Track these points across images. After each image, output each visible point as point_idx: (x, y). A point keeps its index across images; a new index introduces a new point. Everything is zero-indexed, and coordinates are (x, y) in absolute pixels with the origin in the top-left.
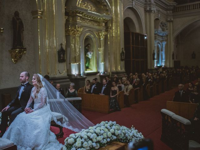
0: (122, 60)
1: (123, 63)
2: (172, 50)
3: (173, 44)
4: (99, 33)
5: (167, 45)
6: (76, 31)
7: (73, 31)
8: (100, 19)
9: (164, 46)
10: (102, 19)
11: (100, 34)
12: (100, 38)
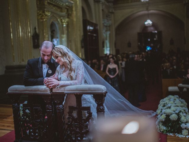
0: (82, 47)
1: (83, 50)
2: (114, 39)
3: (114, 33)
4: (61, 19)
5: (110, 34)
6: (44, 15)
7: (41, 16)
8: (63, 5)
9: (108, 36)
10: (64, 4)
11: (63, 21)
12: (63, 25)
